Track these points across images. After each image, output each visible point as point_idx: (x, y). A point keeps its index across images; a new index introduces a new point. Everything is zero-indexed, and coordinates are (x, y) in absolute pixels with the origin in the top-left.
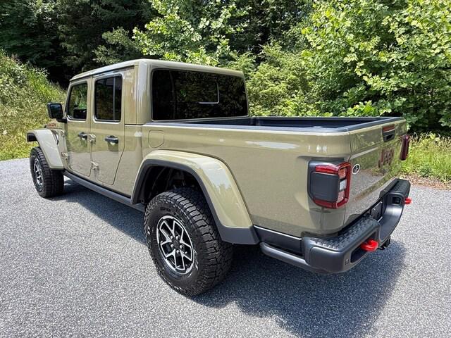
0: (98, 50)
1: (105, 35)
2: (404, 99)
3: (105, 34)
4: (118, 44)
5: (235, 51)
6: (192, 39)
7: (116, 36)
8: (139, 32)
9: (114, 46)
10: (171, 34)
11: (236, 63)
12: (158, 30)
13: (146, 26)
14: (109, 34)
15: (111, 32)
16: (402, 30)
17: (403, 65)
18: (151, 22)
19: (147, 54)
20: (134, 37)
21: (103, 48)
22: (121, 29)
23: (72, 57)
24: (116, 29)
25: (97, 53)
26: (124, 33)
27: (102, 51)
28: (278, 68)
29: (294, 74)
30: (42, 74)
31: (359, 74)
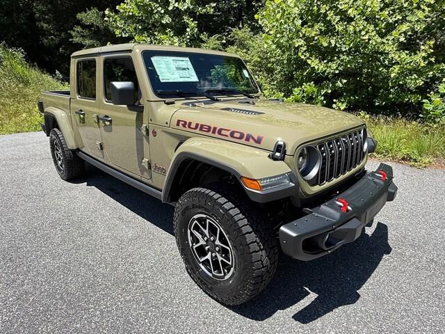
0: (74, 31)
1: (79, 16)
2: (345, 81)
3: (79, 14)
4: (92, 25)
5: (205, 33)
6: (163, 21)
7: (89, 16)
8: (111, 14)
9: (89, 27)
10: (142, 16)
11: (205, 45)
12: (129, 12)
13: (117, 7)
14: (84, 14)
15: (86, 12)
16: (338, 18)
17: (344, 50)
18: (122, 4)
19: (120, 35)
20: (106, 19)
21: (79, 29)
22: (95, 10)
23: (50, 38)
24: (90, 10)
25: (73, 34)
26: (98, 14)
27: (78, 32)
28: (245, 50)
29: (259, 57)
30: (19, 54)
31: (303, 57)
